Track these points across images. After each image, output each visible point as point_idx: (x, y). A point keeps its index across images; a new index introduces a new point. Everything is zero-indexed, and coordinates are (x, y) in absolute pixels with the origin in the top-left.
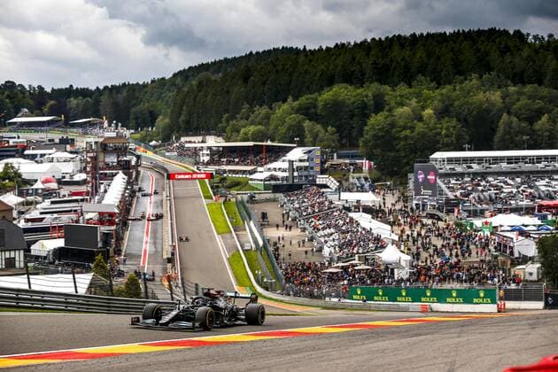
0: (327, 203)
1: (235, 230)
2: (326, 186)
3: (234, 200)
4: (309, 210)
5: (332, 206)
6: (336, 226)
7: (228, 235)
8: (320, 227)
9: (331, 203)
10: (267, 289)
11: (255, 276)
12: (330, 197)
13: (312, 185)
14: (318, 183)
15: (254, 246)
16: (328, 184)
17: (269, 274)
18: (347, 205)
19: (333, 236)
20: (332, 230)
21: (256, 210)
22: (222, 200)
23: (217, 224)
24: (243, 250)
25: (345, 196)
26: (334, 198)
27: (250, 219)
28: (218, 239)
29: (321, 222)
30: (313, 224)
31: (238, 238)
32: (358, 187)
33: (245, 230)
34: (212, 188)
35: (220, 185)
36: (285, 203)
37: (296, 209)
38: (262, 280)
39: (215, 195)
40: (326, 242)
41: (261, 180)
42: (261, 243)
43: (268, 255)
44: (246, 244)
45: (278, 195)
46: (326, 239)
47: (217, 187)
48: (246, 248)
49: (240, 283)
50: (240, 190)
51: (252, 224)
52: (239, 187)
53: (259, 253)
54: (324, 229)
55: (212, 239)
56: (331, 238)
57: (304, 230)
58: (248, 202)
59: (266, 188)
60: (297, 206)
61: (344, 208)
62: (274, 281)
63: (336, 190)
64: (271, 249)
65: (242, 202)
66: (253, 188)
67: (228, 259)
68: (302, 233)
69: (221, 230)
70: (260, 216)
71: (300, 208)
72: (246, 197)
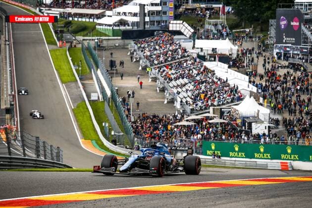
0: (180, 51)
1: (81, 79)
2: (179, 33)
3: (80, 46)
4: (161, 59)
5: (186, 54)
6: (190, 76)
7: (73, 85)
8: (173, 77)
9: (185, 51)
11: (102, 129)
12: (184, 45)
13: (164, 31)
14: (171, 29)
15: (101, 96)
16: (182, 31)
17: (117, 126)
18: (202, 54)
19: (187, 87)
20: (186, 80)
21: (104, 58)
22: (68, 45)
23: (62, 72)
24: (89, 101)
25: (200, 43)
26: (188, 45)
27: (97, 67)
28: (62, 88)
29: (173, 71)
30: (164, 74)
31: (84, 88)
32: (214, 34)
33: (92, 79)
34: (56, 32)
35: (65, 29)
36: (135, 50)
37: (147, 57)
38: (110, 133)
40: (179, 93)
41: (110, 25)
42: (109, 93)
43: (116, 106)
44: (92, 94)
45: (127, 41)
46: (180, 90)
47: (62, 32)
48: (92, 98)
49: (85, 137)
50: (86, 35)
51: (99, 72)
52: (85, 33)
53: (106, 104)
54: (176, 79)
55: (56, 87)
56: (184, 89)
57: (155, 79)
58: (95, 48)
59: (115, 33)
60: (149, 54)
61: (199, 56)
62: (122, 134)
63: (190, 38)
64: (120, 100)
65: (88, 49)
66: (101, 34)
67: (73, 110)
68: (153, 83)
69: (65, 79)
70: (108, 64)
71: (151, 56)
72: (92, 44)
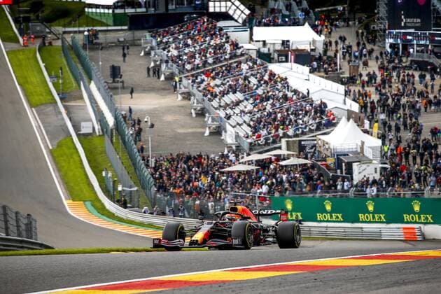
0: (228, 47)
1: (61, 99)
2: (226, 16)
3: (59, 43)
4: (197, 61)
5: (239, 52)
6: (246, 89)
7: (50, 109)
8: (217, 90)
9: (235, 46)
10: (124, 205)
11: (102, 181)
12: (234, 36)
13: (201, 15)
14: (211, 10)
15: (97, 127)
16: (231, 12)
17: (127, 177)
18: (265, 50)
19: (241, 107)
20: (239, 96)
21: (101, 62)
22: (38, 42)
23: (30, 88)
24: (79, 135)
25: (261, 33)
26: (241, 37)
27: (90, 79)
28: (31, 115)
29: (218, 82)
30: (203, 86)
31: (68, 114)
32: (284, 16)
33: (81, 98)
34: (16, 21)
35: (32, 16)
36: (152, 48)
37: (174, 60)
38: (115, 188)
39: (22, 34)
40: (228, 117)
41: (108, 7)
42: (111, 121)
43: (124, 142)
44: (83, 124)
45: (138, 34)
46: (229, 111)
47: (27, 20)
48: (83, 131)
49: (73, 196)
50: (69, 25)
51: (93, 86)
52: (67, 20)
53: (107, 139)
54: (223, 94)
55: (21, 114)
56: (237, 111)
57: (187, 96)
58: (84, 47)
59: (118, 20)
60: (175, 53)
61: (260, 55)
62: (135, 189)
63: (244, 23)
64: (129, 132)
65: (73, 47)
66: (92, 21)
67: (51, 152)
68: (185, 103)
69: (36, 99)
70: (108, 72)
71: (179, 57)
72: (80, 39)
